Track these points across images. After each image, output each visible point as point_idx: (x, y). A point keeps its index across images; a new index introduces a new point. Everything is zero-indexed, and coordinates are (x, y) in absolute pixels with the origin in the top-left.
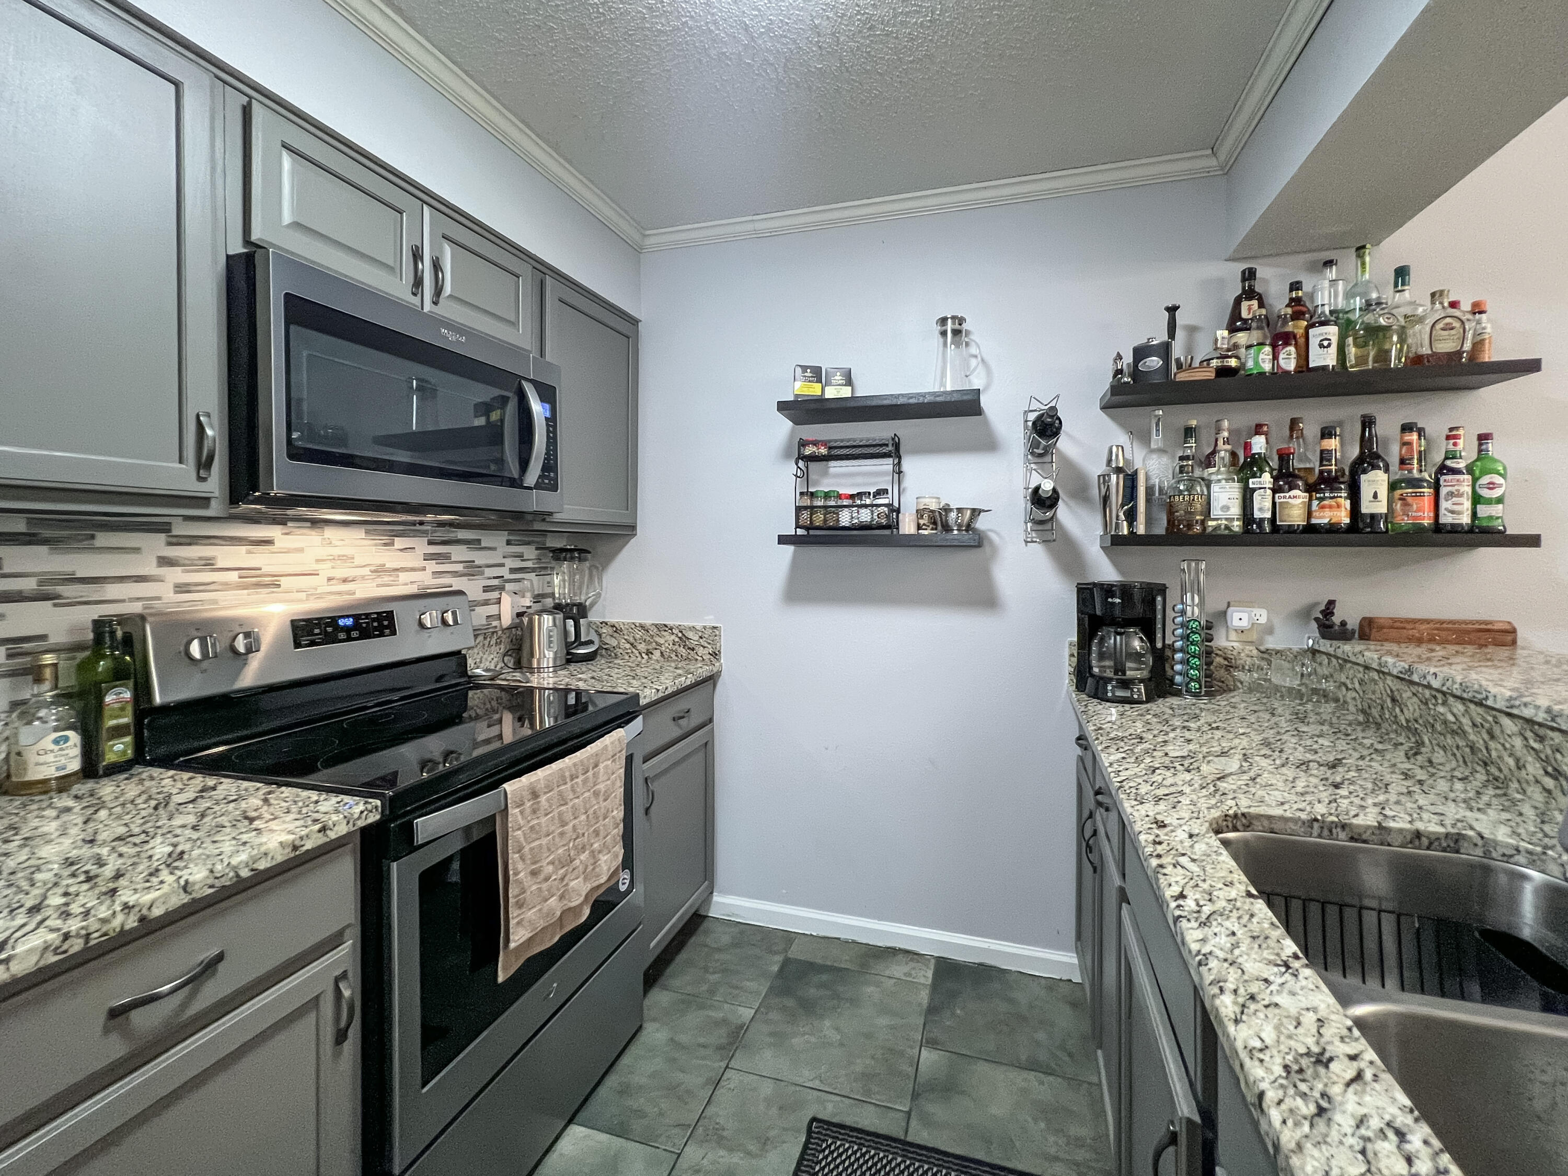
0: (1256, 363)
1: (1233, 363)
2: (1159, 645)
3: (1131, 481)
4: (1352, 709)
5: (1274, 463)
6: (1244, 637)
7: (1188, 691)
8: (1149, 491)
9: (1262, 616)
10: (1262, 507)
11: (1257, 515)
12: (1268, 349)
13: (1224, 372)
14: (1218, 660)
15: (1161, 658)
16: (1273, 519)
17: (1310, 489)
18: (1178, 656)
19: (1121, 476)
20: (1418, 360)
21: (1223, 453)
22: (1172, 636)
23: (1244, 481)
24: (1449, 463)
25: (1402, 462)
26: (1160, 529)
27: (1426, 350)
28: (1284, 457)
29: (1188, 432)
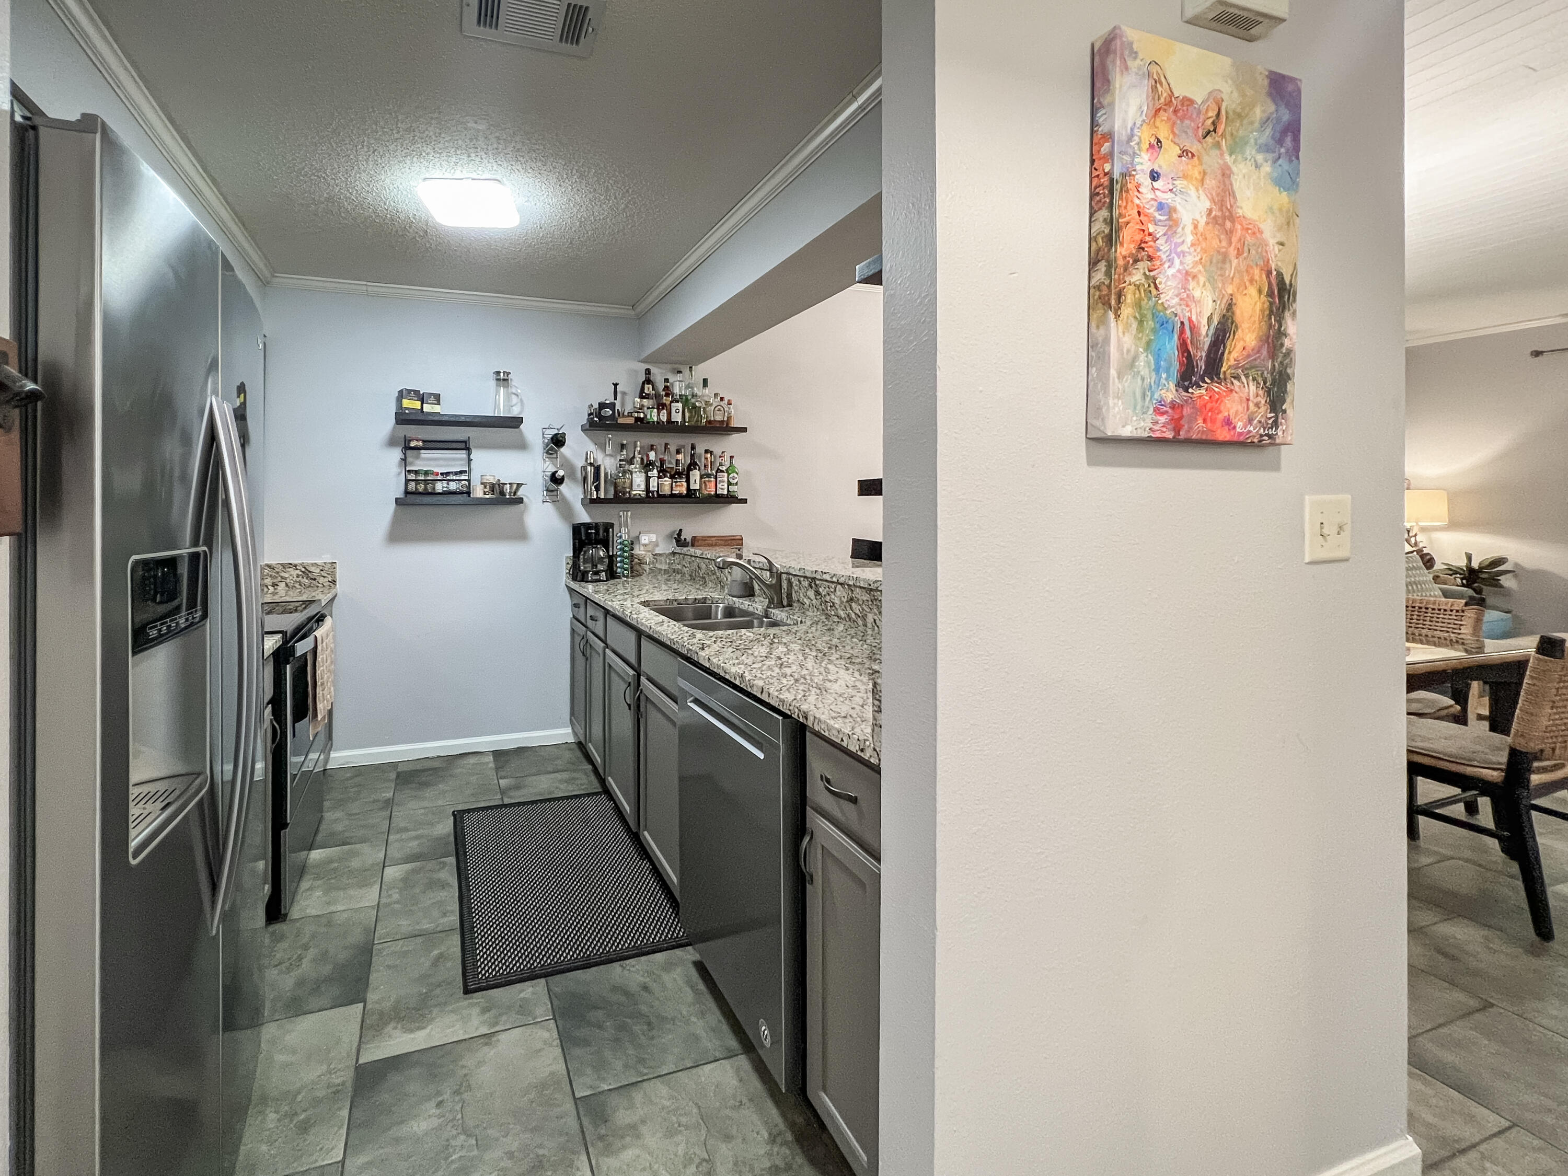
0: (651, 416)
1: (642, 415)
2: (611, 554)
3: (597, 469)
5: (658, 464)
6: (646, 548)
7: (624, 576)
8: (606, 475)
9: (653, 537)
10: (654, 484)
11: (652, 489)
12: (655, 410)
13: (638, 419)
14: (636, 560)
15: (611, 559)
16: (658, 491)
17: (672, 477)
18: (619, 559)
19: (592, 467)
20: (710, 422)
21: (638, 459)
22: (616, 550)
23: (646, 473)
24: (720, 467)
25: (705, 466)
26: (611, 495)
27: (712, 419)
28: (662, 462)
29: (623, 446)
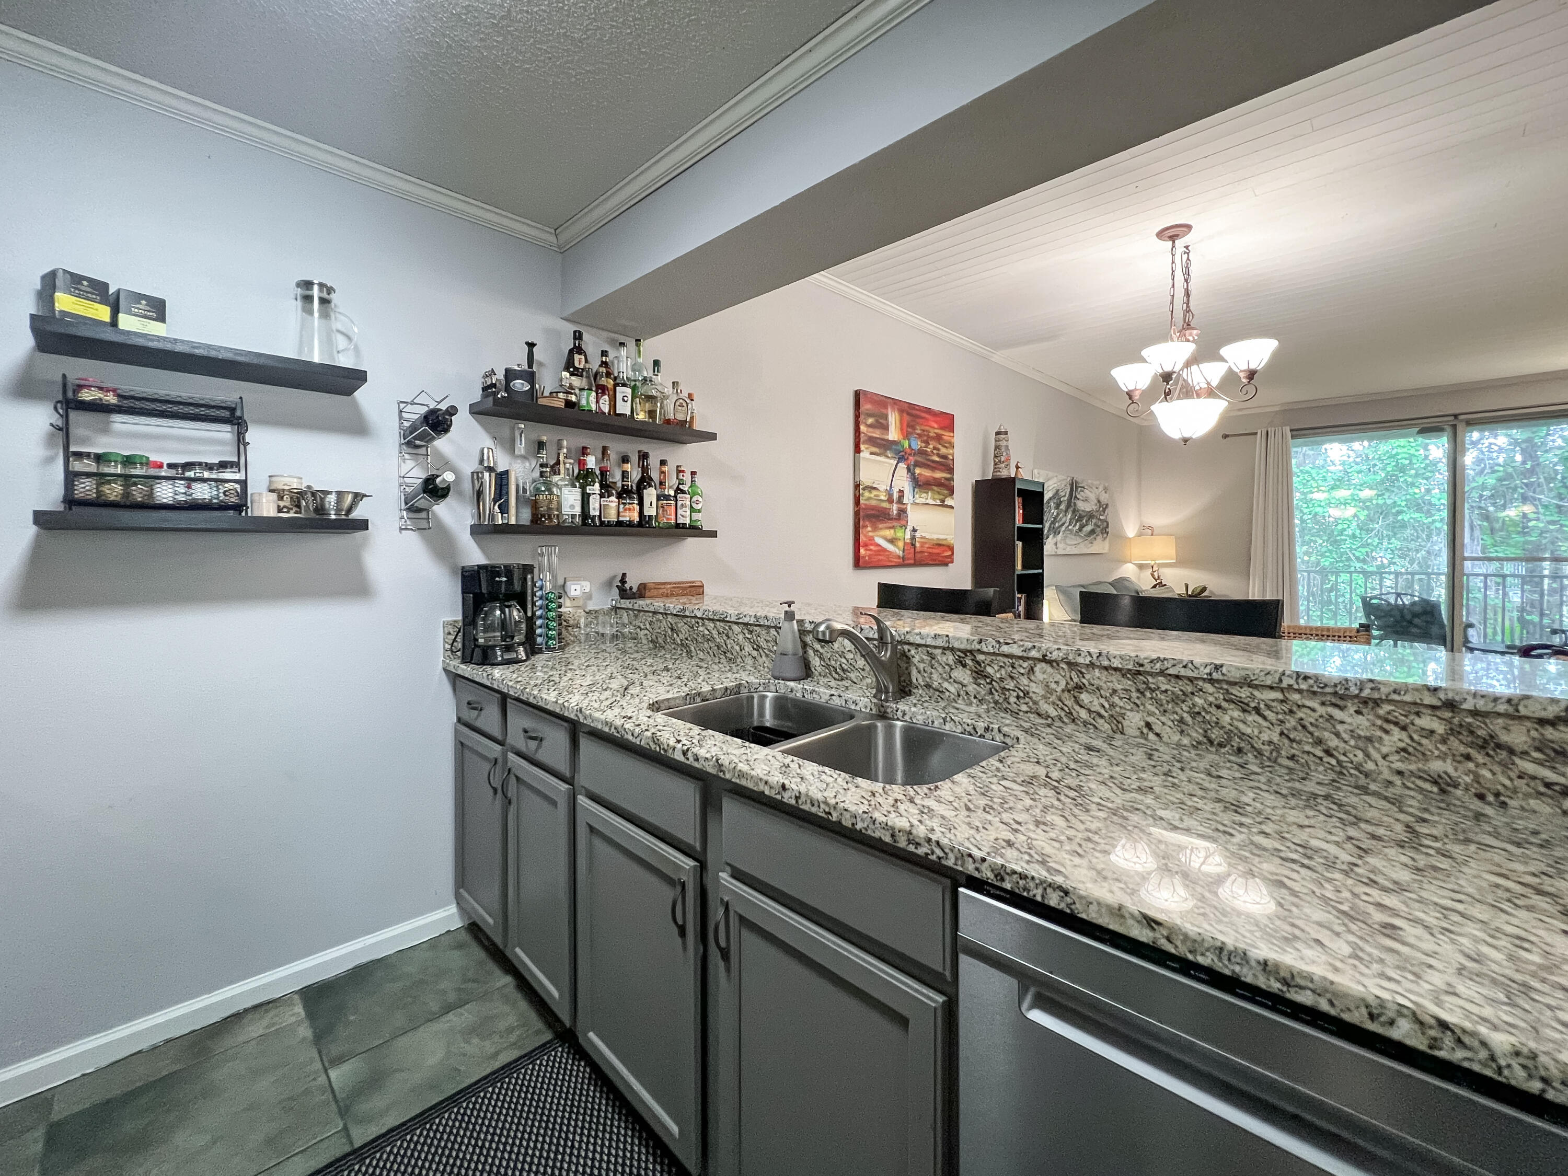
0: (587, 402)
1: (573, 398)
2: (529, 614)
3: (502, 479)
4: (644, 641)
5: (599, 476)
6: (575, 603)
7: (550, 649)
8: (519, 489)
9: (587, 586)
10: (594, 507)
11: (592, 513)
12: (594, 394)
13: (568, 404)
15: (530, 624)
16: (600, 516)
17: (619, 496)
18: (541, 622)
19: (493, 475)
20: (668, 422)
21: (569, 465)
22: (537, 606)
23: (583, 488)
24: (681, 487)
25: (661, 483)
26: (527, 520)
27: (671, 417)
28: (604, 473)
29: (541, 445)
